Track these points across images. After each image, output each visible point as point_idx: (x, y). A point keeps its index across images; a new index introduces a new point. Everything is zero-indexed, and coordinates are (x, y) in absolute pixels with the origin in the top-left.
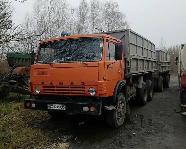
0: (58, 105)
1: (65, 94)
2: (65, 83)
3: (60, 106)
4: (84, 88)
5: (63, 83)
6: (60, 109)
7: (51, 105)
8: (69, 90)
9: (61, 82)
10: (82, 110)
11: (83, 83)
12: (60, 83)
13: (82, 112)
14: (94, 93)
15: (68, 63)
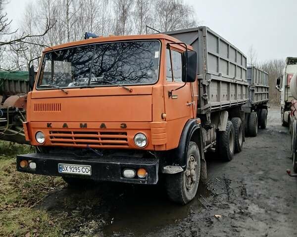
0: (77, 166)
1: (90, 146)
2: (89, 126)
3: (80, 168)
4: (126, 134)
5: (88, 125)
6: (81, 173)
7: (65, 166)
8: (97, 139)
9: (83, 123)
10: (123, 176)
11: (123, 126)
12: (81, 124)
13: (121, 178)
14: (144, 144)
15: (95, 88)
